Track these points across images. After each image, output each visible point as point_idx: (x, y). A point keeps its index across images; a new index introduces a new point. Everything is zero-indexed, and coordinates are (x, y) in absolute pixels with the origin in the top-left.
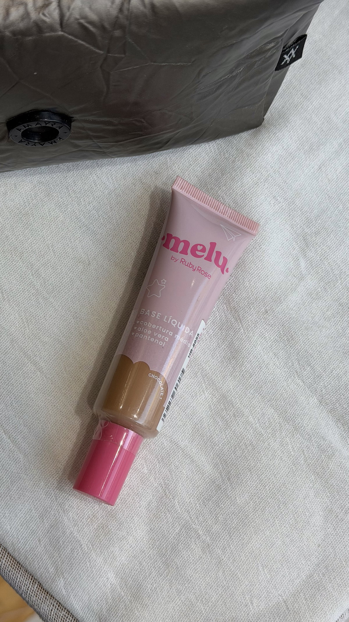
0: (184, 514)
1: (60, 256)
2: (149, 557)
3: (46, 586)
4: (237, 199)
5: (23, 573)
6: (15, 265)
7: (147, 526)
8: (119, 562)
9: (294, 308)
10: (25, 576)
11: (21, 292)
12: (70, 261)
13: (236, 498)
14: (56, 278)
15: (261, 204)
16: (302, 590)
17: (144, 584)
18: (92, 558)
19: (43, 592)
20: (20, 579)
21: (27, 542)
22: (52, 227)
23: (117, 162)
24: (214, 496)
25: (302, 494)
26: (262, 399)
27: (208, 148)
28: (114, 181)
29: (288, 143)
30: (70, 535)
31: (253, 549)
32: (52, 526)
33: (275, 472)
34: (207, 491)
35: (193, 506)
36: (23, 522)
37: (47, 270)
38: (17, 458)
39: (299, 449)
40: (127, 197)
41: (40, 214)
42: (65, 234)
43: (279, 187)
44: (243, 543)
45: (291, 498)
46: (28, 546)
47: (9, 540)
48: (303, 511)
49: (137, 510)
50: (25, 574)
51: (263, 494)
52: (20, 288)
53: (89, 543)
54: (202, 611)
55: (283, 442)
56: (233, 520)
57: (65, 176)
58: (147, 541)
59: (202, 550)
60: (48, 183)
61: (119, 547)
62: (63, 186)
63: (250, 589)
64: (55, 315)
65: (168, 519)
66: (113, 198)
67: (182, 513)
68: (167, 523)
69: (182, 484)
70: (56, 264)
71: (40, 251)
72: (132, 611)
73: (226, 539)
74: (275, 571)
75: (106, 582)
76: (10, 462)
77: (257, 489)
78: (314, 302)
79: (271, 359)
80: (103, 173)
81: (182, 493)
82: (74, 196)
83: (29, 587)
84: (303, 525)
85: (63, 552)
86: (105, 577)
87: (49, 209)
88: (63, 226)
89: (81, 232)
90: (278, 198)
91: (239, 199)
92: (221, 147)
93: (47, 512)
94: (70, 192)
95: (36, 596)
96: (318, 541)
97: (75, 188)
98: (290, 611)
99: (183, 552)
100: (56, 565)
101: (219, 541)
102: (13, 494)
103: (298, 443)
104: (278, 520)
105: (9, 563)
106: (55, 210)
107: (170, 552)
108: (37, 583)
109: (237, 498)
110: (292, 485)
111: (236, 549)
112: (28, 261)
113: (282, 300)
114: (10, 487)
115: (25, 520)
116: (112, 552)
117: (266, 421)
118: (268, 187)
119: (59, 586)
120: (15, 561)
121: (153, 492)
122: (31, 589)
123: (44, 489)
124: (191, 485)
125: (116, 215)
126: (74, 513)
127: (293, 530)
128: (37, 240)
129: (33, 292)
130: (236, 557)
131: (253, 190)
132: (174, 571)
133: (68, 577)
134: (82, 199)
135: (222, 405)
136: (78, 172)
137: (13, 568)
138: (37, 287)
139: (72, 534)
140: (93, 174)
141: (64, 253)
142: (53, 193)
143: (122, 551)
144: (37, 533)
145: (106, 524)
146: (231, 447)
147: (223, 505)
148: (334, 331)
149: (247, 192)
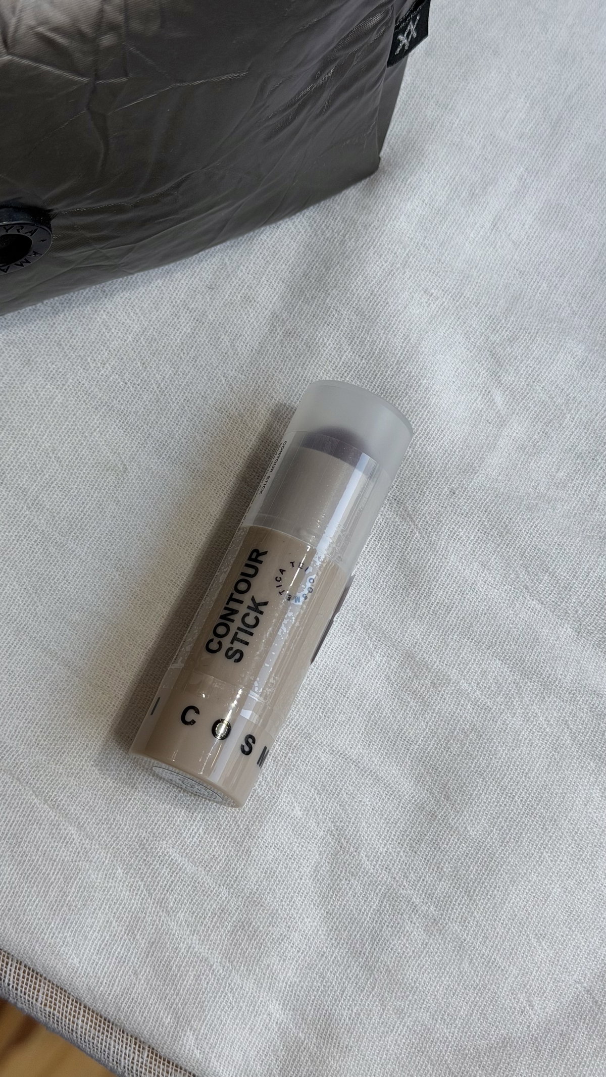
0: (380, 874)
1: (71, 466)
2: (336, 962)
3: (165, 1051)
4: (362, 306)
5: (118, 1036)
7: (321, 909)
8: (283, 981)
9: (500, 478)
10: (122, 1041)
11: (15, 542)
12: (90, 470)
13: (466, 828)
14: (72, 506)
15: (405, 308)
17: (335, 1010)
18: (235, 984)
19: (160, 1062)
20: (114, 1047)
21: (115, 981)
22: (46, 417)
23: (137, 282)
24: (428, 832)
26: (477, 646)
27: (293, 229)
28: (139, 317)
29: (430, 192)
30: (188, 952)
31: (514, 911)
32: (153, 943)
33: (524, 770)
34: (412, 827)
35: (393, 857)
36: (100, 946)
38: (67, 834)
39: (558, 721)
40: (168, 339)
41: (20, 398)
42: (72, 425)
43: (430, 271)
44: (495, 904)
45: (562, 809)
46: (118, 986)
47: (82, 984)
48: (587, 828)
49: (296, 885)
50: (123, 1037)
51: (512, 810)
53: (224, 960)
54: (447, 1038)
55: (528, 713)
56: (469, 867)
57: (52, 324)
58: (325, 935)
59: (424, 930)
60: (23, 341)
61: (277, 955)
62: (51, 341)
63: (523, 982)
64: (84, 570)
65: (355, 889)
66: (143, 346)
67: (377, 873)
68: (354, 896)
69: (366, 823)
70: (68, 482)
71: (35, 464)
72: (325, 1062)
73: (464, 903)
74: (560, 941)
75: (267, 1021)
76: (56, 844)
77: (501, 805)
78: (532, 459)
79: (478, 573)
80: (117, 305)
81: (371, 839)
82: (74, 356)
83: (133, 1059)
85: (182, 984)
86: (264, 1014)
90: (433, 291)
91: (366, 307)
92: (315, 222)
93: (138, 921)
94: (65, 350)
95: (150, 1072)
97: (73, 342)
99: (393, 940)
100: (174, 1009)
101: (453, 908)
102: (74, 901)
103: (555, 709)
104: (547, 852)
105: (90, 1023)
106: (47, 387)
108: (147, 1048)
109: (469, 829)
110: (560, 786)
111: (484, 917)
113: (475, 467)
114: (64, 889)
115: (103, 941)
116: (269, 966)
117: (491, 684)
119: (188, 1047)
120: (99, 1018)
121: (319, 847)
122: (138, 1061)
123: (125, 881)
124: (383, 821)
125: (154, 375)
126: (186, 912)
128: (24, 445)
129: (36, 538)
130: (487, 930)
131: (386, 286)
133: (199, 1026)
134: (89, 359)
135: (408, 670)
136: (73, 312)
137: (99, 1031)
138: (41, 527)
139: (191, 949)
140: (100, 311)
141: (77, 458)
142: (36, 357)
143: (284, 960)
144: (129, 961)
145: (247, 920)
146: (440, 741)
147: (447, 845)
148: (576, 505)
149: (378, 291)
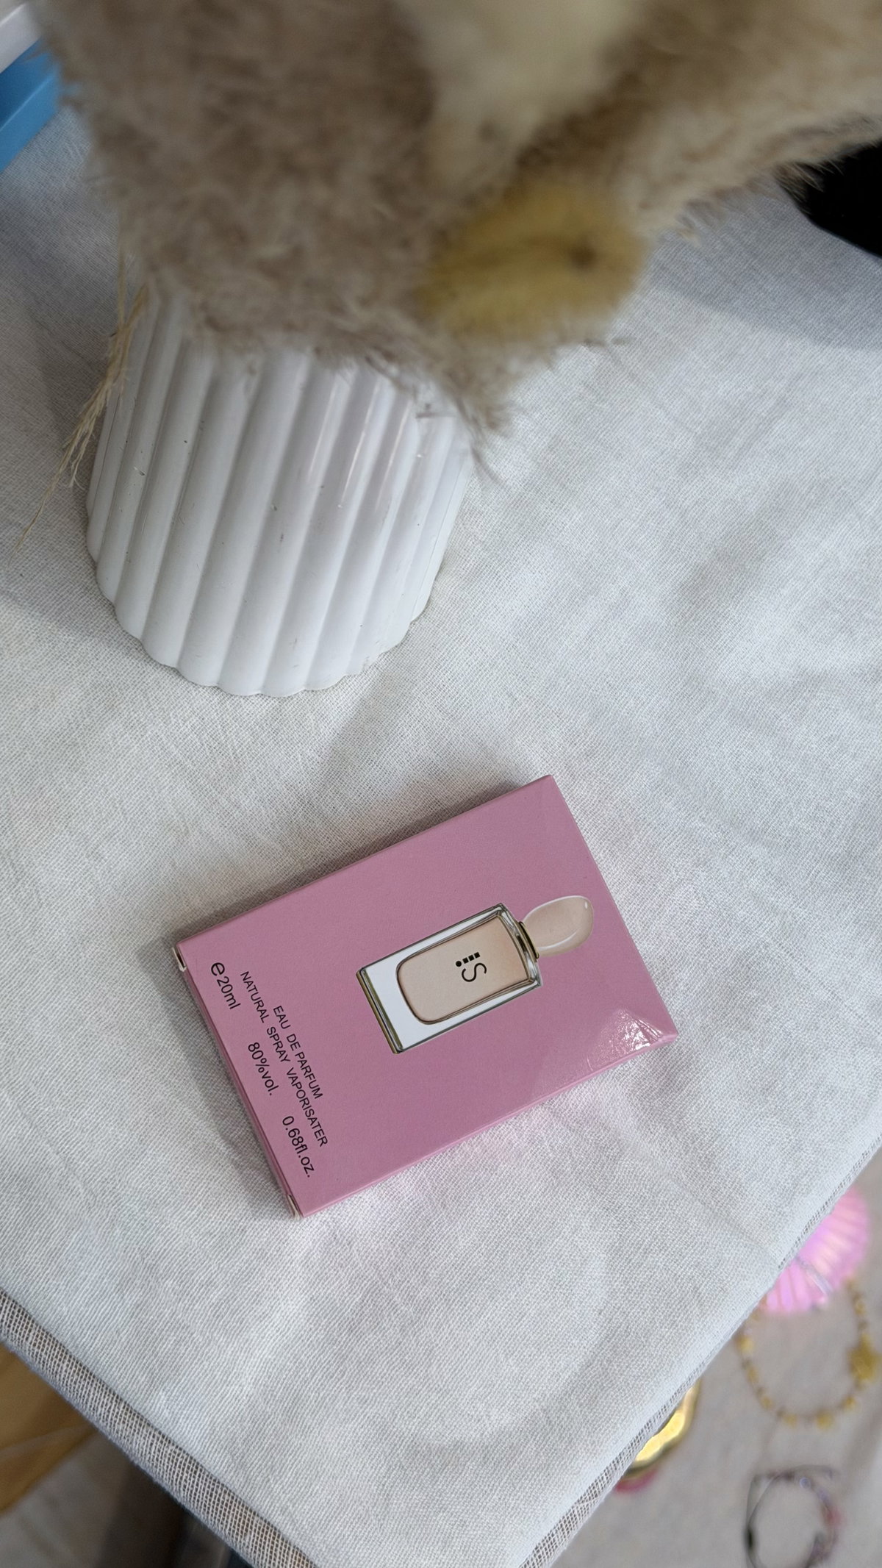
6: (56, 839)
16: (573, 1390)
25: (570, 1225)
37: (114, 845)
52: (67, 882)
84: (571, 1279)
87: (114, 734)
88: (139, 764)
89: (170, 773)
96: (599, 1303)
98: (553, 1426)
107: (347, 1336)
112: (79, 831)
118: (498, 677)
127: (555, 1288)
132: (354, 1366)
